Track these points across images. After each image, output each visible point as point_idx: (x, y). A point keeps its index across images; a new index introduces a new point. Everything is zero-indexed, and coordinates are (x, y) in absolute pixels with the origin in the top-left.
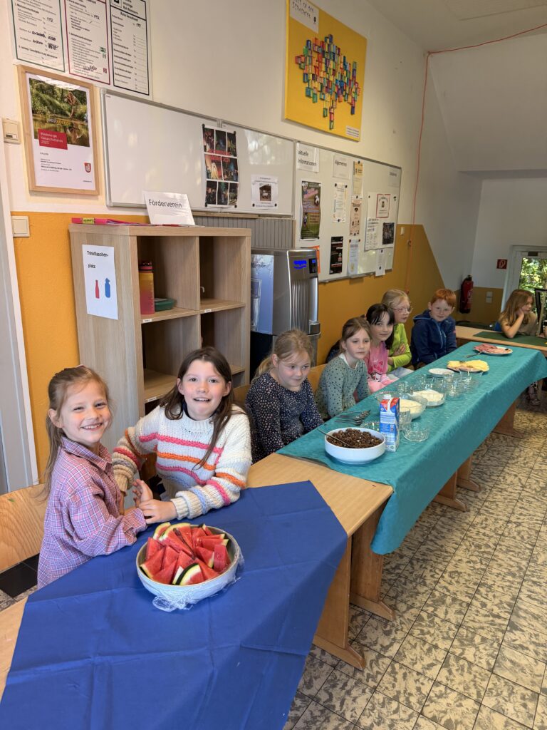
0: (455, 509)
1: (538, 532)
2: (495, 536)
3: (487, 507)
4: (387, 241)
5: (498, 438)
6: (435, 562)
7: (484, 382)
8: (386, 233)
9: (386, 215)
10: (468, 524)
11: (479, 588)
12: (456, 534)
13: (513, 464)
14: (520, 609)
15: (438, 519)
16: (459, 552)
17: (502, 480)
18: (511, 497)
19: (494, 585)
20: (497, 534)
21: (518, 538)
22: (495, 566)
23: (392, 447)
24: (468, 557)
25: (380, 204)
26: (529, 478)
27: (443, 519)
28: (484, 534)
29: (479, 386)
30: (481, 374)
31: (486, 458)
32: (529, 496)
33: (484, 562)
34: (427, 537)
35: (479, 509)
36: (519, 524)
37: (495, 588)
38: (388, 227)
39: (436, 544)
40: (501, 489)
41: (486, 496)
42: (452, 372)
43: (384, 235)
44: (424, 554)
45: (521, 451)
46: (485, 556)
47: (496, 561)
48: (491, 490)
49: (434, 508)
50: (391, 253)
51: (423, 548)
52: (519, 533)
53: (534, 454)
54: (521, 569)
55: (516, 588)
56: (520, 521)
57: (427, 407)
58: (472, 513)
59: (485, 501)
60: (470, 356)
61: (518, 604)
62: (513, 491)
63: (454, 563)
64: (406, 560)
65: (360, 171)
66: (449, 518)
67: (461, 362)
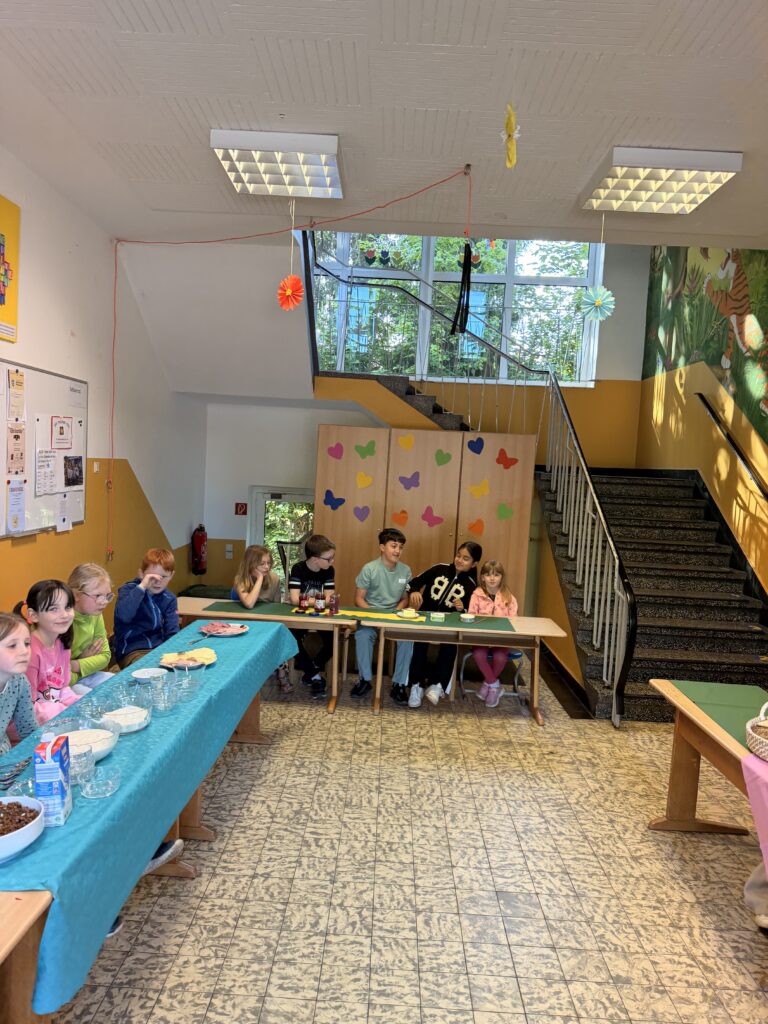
0: (181, 878)
1: (291, 880)
2: (236, 905)
3: (225, 861)
4: (71, 481)
5: (241, 750)
6: (147, 980)
7: (208, 679)
8: (69, 471)
9: (68, 446)
10: (198, 897)
11: (213, 1000)
12: (179, 919)
13: (259, 785)
14: (269, 1012)
15: (154, 903)
16: (184, 950)
17: (246, 813)
18: (256, 837)
19: (234, 986)
20: (238, 901)
21: (267, 898)
22: (236, 955)
23: (58, 819)
24: (197, 953)
25: (56, 430)
26: (280, 801)
27: (161, 901)
28: (221, 908)
29: (202, 686)
30: (204, 668)
31: (224, 785)
32: (279, 829)
33: (220, 953)
34: (137, 939)
35: (214, 868)
36: (267, 876)
37: (236, 991)
38: (73, 463)
39: (151, 947)
40: (245, 827)
41: (224, 844)
42: (166, 671)
43: (66, 473)
44: (131, 972)
45: (270, 762)
46: (223, 942)
47: (238, 945)
48: (231, 833)
49: (150, 884)
50: (80, 499)
51: (129, 962)
52: (267, 889)
53: (286, 765)
54: (269, 946)
55: (263, 980)
56: (268, 870)
57: (121, 736)
58: (205, 877)
59: (222, 853)
60: (194, 642)
61: (267, 1006)
62: (261, 826)
63: (176, 970)
64: (101, 992)
65: (20, 384)
66: (171, 896)
67: (180, 653)
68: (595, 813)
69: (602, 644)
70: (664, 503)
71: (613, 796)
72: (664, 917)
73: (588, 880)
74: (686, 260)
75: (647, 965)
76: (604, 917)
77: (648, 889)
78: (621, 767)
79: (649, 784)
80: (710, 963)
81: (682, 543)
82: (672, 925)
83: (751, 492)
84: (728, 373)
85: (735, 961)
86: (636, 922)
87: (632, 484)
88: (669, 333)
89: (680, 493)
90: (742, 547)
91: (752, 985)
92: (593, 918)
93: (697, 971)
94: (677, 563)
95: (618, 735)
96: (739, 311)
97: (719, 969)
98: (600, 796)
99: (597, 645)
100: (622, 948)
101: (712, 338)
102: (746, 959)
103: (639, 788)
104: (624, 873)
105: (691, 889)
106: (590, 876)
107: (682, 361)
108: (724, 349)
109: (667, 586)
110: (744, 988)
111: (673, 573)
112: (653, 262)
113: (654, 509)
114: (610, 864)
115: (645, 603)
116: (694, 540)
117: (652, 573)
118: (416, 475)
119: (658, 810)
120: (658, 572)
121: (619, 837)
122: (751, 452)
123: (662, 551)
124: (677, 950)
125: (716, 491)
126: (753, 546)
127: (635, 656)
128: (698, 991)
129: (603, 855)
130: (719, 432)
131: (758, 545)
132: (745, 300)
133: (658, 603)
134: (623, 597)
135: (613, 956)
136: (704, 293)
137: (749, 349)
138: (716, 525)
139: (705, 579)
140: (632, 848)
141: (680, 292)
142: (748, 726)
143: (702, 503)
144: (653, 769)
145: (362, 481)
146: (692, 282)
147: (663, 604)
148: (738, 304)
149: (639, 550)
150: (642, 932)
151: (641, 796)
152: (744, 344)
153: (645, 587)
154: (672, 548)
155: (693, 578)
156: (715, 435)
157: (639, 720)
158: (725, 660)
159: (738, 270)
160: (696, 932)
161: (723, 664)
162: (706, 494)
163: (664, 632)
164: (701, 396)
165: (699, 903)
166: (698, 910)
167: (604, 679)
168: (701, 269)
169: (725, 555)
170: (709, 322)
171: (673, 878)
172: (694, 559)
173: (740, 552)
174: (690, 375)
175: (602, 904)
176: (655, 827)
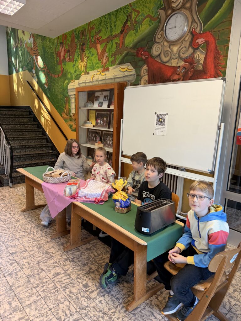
68: (4, 213)
69: (4, 163)
70: (20, 117)
71: (10, 206)
72: (26, 233)
73: (2, 231)
74: (18, 34)
75: (22, 246)
76: (8, 239)
77: (21, 228)
78: (13, 198)
79: (22, 200)
80: (39, 239)
81: (27, 129)
82: (28, 234)
83: (45, 112)
84: (35, 75)
85: (45, 236)
86: (17, 237)
87: (9, 111)
88: (16, 59)
89: (25, 113)
90: (44, 129)
91: (49, 240)
92: (4, 241)
93: (35, 242)
94: (26, 135)
95: (12, 189)
96: (36, 55)
97: (41, 240)
98: (6, 208)
99: (2, 163)
100: (14, 245)
101: (29, 63)
102: (48, 235)
103: (18, 202)
104: (14, 226)
105: (34, 223)
106: (3, 230)
107: (21, 70)
108: (33, 67)
109: (23, 142)
110: (47, 241)
111: (25, 138)
112: (7, 33)
113: (17, 118)
114: (10, 225)
115: (17, 148)
116: (31, 128)
117: (18, 139)
119: (24, 206)
120: (20, 138)
121: (13, 217)
122: (44, 100)
123: (21, 132)
124: (30, 240)
125: (35, 112)
126: (47, 128)
127: (14, 165)
128: (36, 247)
129: (7, 223)
130: (34, 94)
131: (49, 128)
132: (37, 51)
133: (21, 148)
134: (8, 147)
135: (11, 248)
136: (25, 47)
137: (40, 67)
138: (37, 123)
139: (35, 139)
140: (17, 219)
141: (17, 45)
142: (43, 175)
143: (32, 116)
144: (23, 196)
146: (21, 42)
147: (23, 148)
148: (35, 52)
149: (13, 132)
150: (20, 239)
151: (19, 204)
152: (38, 65)
153: (17, 143)
154: (24, 131)
155: (31, 139)
156: (33, 95)
157: (18, 184)
158: (43, 162)
159: (34, 41)
160: (35, 233)
161: (42, 163)
162: (33, 113)
163: (24, 156)
164: (28, 82)
165: (36, 226)
166: (36, 228)
167: (6, 174)
168: (23, 39)
169: (40, 131)
170: (27, 57)
171: (29, 222)
172: (31, 133)
173: (44, 130)
174: (24, 75)
175: (7, 236)
176: (23, 211)
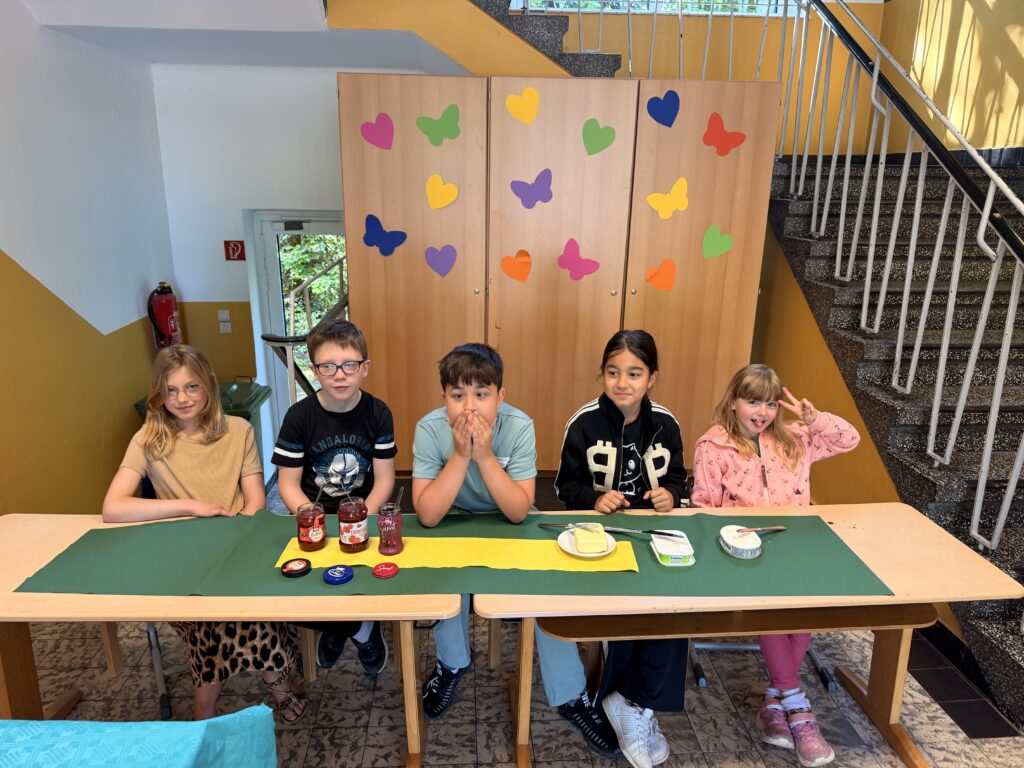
118: (545, 177)
145: (439, 193)
